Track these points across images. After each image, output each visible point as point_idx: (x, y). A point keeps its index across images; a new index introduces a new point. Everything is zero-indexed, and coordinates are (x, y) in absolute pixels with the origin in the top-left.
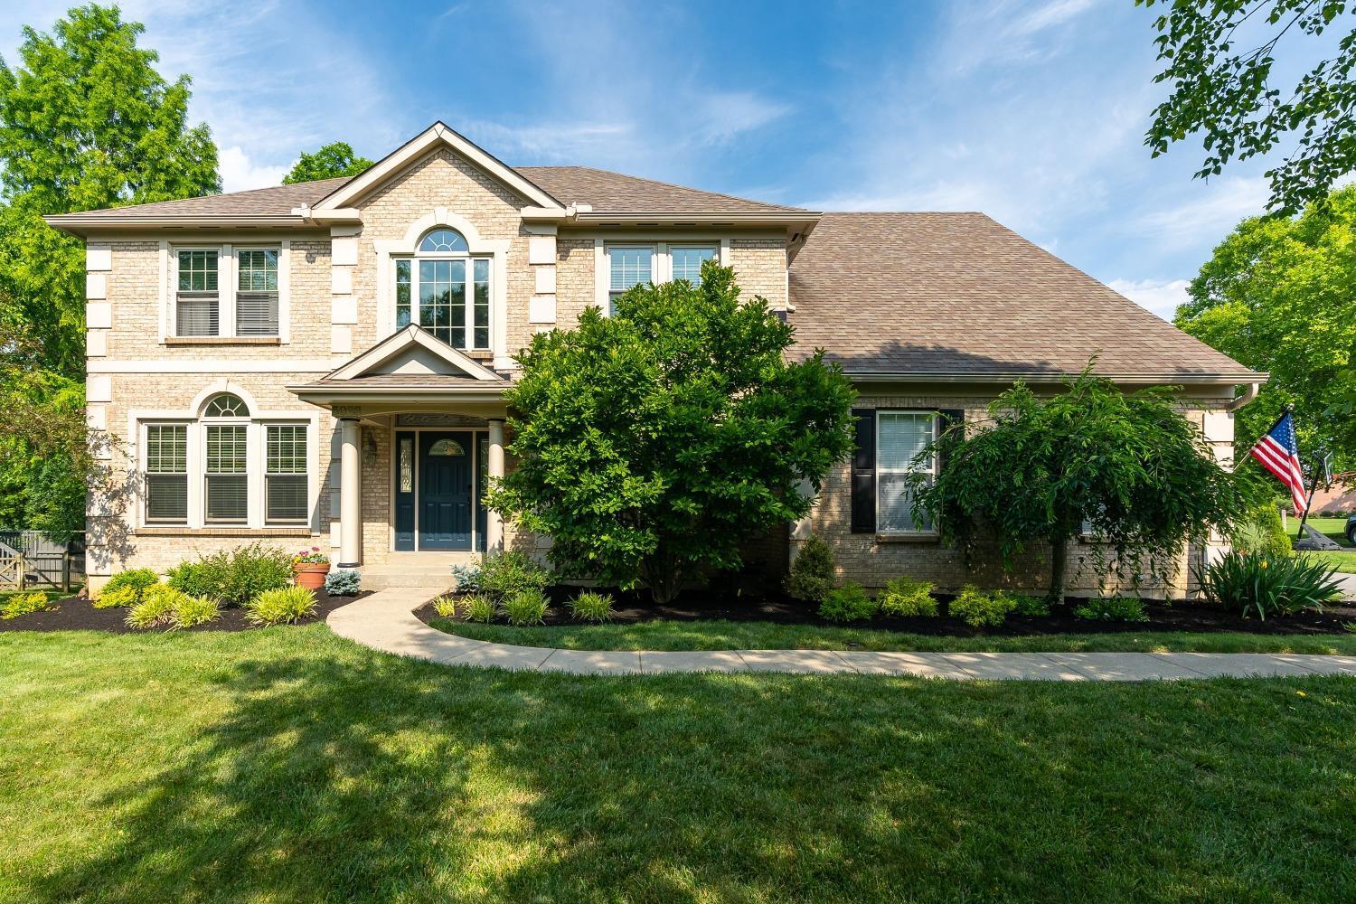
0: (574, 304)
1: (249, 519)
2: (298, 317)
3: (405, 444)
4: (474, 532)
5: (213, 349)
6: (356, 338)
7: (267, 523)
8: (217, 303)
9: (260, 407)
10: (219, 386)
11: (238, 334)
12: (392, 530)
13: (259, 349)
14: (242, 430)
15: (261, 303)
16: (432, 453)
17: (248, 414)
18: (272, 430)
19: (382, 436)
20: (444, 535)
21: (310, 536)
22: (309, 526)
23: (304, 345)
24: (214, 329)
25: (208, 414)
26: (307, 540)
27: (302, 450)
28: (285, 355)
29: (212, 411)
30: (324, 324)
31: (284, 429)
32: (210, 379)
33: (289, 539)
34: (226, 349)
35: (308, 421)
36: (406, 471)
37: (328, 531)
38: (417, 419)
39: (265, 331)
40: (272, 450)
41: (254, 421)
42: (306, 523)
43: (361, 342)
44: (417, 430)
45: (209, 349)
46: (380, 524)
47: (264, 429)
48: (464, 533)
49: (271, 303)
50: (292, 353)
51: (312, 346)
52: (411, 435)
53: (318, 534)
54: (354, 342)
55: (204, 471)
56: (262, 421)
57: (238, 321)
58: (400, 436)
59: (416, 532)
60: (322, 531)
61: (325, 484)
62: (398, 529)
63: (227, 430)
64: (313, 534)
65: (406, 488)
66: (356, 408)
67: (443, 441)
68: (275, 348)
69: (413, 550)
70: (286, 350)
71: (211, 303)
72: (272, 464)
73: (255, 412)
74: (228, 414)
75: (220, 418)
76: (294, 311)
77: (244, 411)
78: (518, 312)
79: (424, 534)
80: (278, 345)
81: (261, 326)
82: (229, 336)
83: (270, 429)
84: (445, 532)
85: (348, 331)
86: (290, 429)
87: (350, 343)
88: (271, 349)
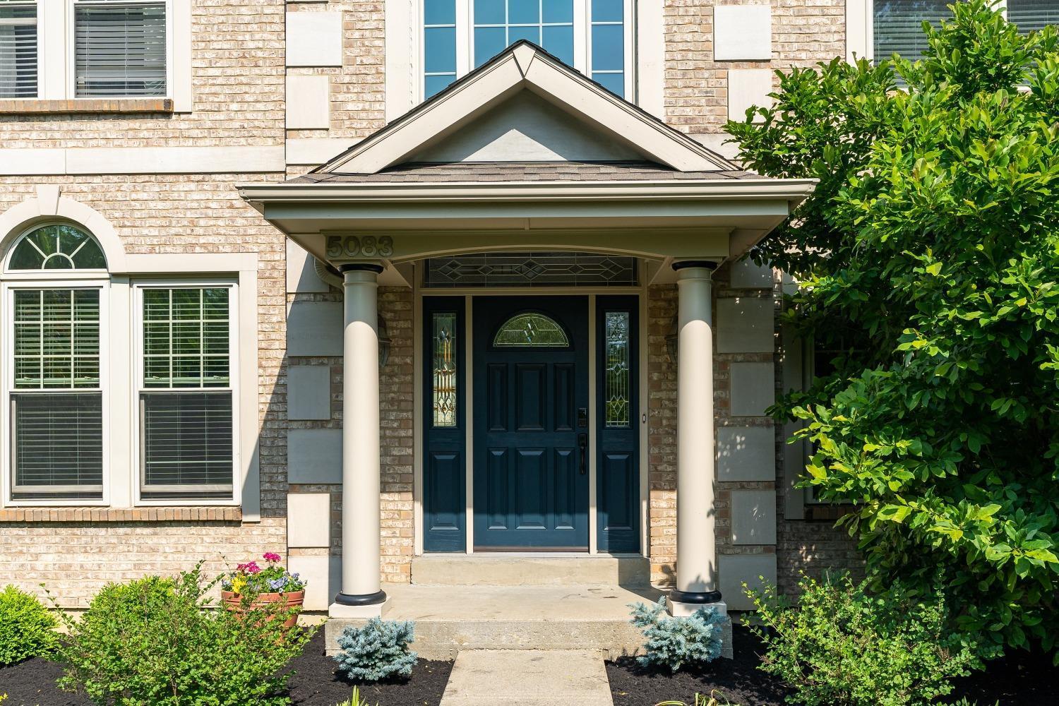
0: (800, 21)
1: (106, 487)
2: (210, 55)
3: (445, 323)
4: (593, 512)
5: (26, 125)
6: (341, 97)
7: (144, 495)
8: (33, 29)
9: (130, 249)
10: (43, 202)
11: (77, 94)
12: (419, 508)
13: (125, 124)
14: (89, 297)
15: (126, 29)
16: (498, 343)
17: (103, 264)
18: (151, 297)
19: (398, 306)
20: (526, 517)
21: (237, 523)
22: (237, 499)
23: (221, 116)
24: (27, 82)
25: (15, 264)
26: (232, 530)
27: (219, 340)
28: (181, 136)
29: (25, 259)
30: (265, 71)
31: (179, 294)
32: (21, 189)
33: (194, 530)
34: (54, 125)
35: (234, 276)
36: (444, 381)
37: (280, 511)
38: (474, 269)
39: (137, 86)
40: (154, 339)
41: (117, 277)
42: (229, 495)
43: (350, 106)
44: (469, 293)
45: (17, 125)
46: (396, 497)
47: (136, 294)
48: (571, 511)
49: (148, 28)
50: (195, 133)
51: (240, 116)
52: (455, 305)
53: (257, 518)
54: (335, 106)
55: (9, 384)
56: (131, 278)
57: (78, 68)
58: (432, 306)
59: (470, 513)
60: (264, 512)
61: (270, 412)
62: (430, 507)
63: (57, 297)
64: (245, 519)
65: (444, 418)
66: (382, 240)
67: (526, 317)
68: (161, 122)
69: (463, 548)
70: (183, 126)
71: (19, 30)
72: (154, 368)
73: (117, 260)
74: (60, 263)
75: (42, 273)
76: (201, 42)
77: (93, 256)
78: (689, 37)
79: (485, 517)
80: (167, 114)
81: (126, 77)
82: (59, 96)
83: (149, 296)
84: (532, 512)
85: (322, 83)
86: (193, 294)
87: (326, 105)
88: (150, 123)
